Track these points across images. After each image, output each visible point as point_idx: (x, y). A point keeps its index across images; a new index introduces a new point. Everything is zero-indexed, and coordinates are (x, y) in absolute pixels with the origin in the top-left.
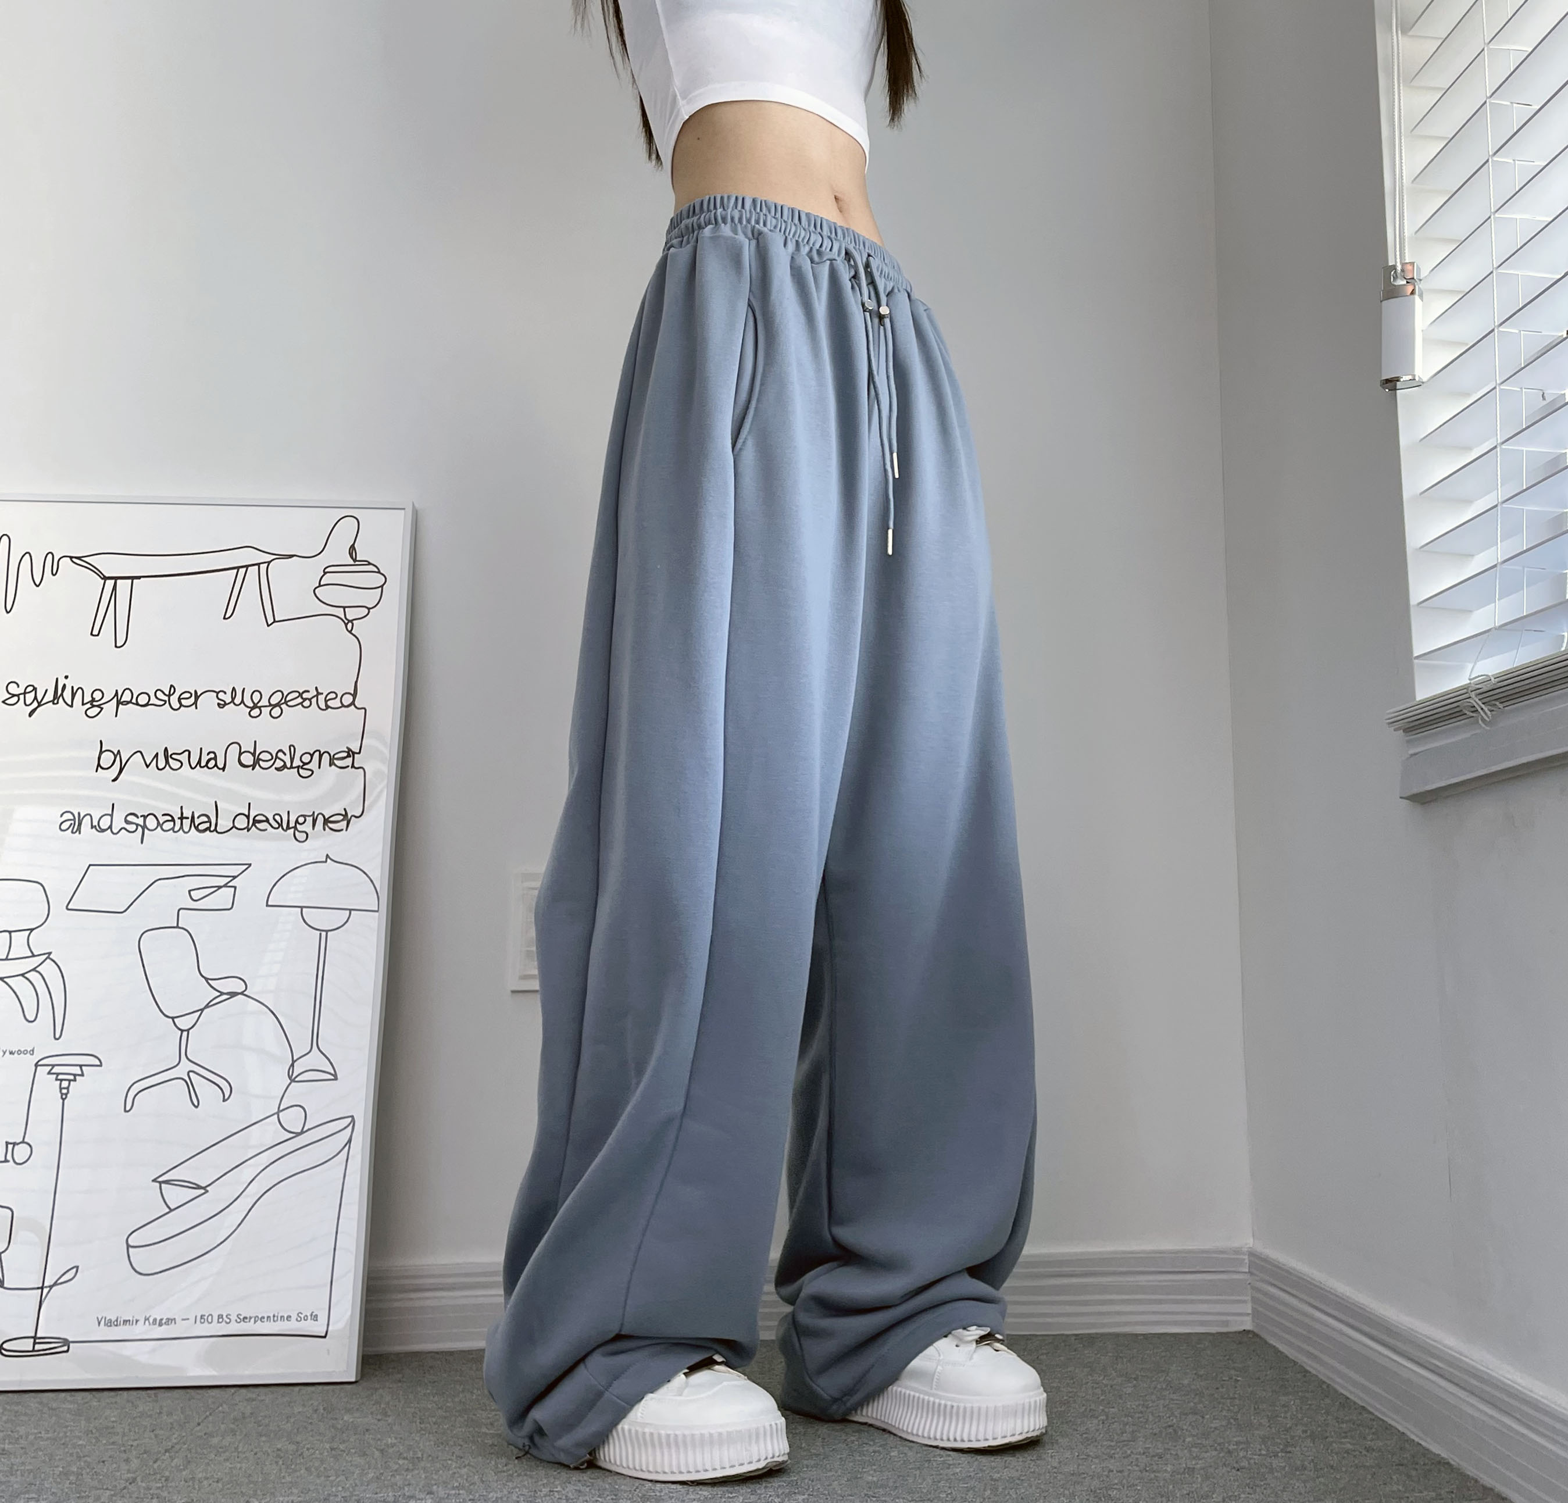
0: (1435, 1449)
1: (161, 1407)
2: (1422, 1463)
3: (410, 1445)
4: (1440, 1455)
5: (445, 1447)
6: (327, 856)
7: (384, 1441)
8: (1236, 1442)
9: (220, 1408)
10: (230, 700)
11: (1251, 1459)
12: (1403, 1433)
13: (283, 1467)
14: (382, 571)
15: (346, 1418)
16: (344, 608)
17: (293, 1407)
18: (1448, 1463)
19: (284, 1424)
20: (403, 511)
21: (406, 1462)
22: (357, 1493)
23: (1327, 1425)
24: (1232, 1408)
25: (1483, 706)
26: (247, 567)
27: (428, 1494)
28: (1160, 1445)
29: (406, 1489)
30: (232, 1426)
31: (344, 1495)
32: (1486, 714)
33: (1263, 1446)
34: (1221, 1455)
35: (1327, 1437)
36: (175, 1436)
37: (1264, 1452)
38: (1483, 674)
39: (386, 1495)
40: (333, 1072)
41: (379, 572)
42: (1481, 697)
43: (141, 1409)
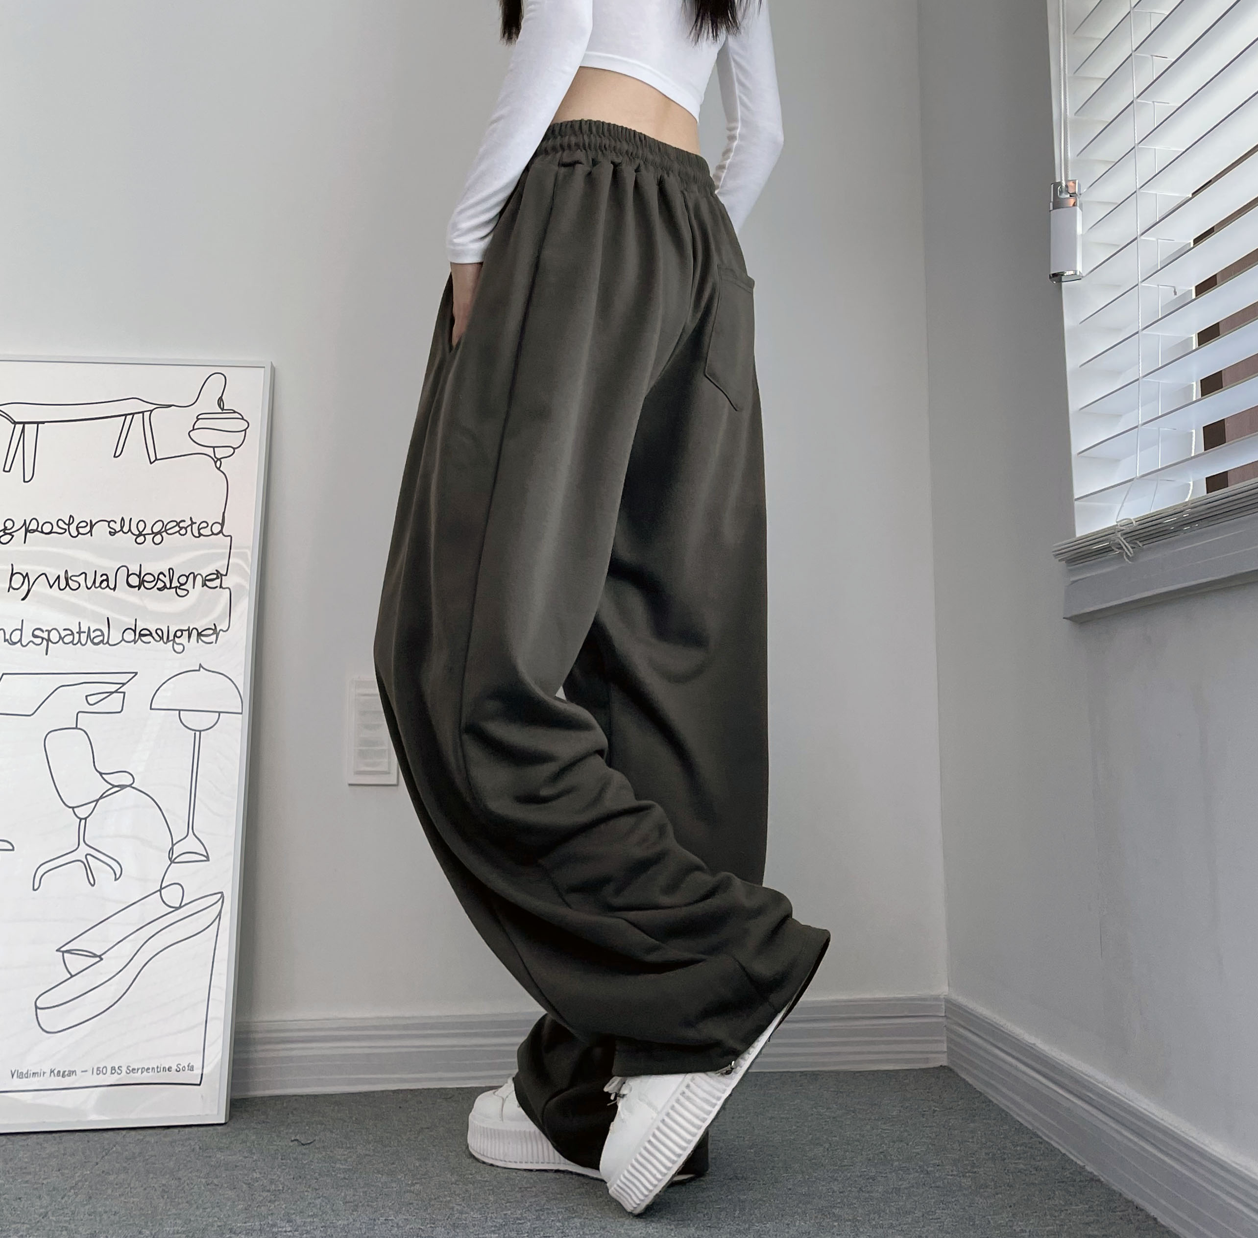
0: (1088, 1168)
1: (65, 1149)
2: (1079, 1180)
3: (273, 1179)
4: (1091, 1173)
5: (303, 1181)
6: (201, 666)
7: (251, 1176)
8: (933, 1164)
9: (114, 1149)
10: (119, 529)
11: (945, 1179)
12: (1065, 1154)
13: (168, 1200)
14: (245, 418)
15: (218, 1156)
16: (214, 447)
17: (174, 1147)
18: (1099, 1180)
19: (168, 1163)
20: (263, 369)
21: (269, 1194)
22: (230, 1222)
23: (1005, 1148)
24: (930, 1135)
25: (1127, 544)
26: (133, 414)
27: (288, 1222)
28: (873, 1170)
29: (270, 1217)
30: (125, 1165)
31: (219, 1224)
32: (1129, 550)
33: (954, 1168)
34: (922, 1176)
35: (1005, 1159)
36: (78, 1174)
37: (955, 1173)
38: (1125, 518)
39: (253, 1224)
40: (206, 855)
41: (243, 419)
42: (1125, 537)
43: (47, 1152)
